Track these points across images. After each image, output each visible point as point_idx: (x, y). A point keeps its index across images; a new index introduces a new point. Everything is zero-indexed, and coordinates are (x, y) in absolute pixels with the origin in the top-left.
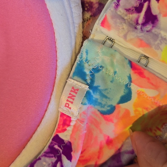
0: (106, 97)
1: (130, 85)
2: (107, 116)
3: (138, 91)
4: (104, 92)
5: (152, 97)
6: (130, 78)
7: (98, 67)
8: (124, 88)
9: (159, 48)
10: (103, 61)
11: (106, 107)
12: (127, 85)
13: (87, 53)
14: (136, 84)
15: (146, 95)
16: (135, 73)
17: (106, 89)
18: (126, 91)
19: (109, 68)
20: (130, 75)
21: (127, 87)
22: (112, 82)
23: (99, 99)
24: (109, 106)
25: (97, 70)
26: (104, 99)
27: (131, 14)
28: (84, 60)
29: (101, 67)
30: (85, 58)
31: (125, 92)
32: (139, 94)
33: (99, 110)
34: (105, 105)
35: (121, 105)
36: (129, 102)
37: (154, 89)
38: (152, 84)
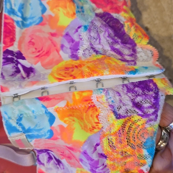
0: (41, 129)
1: (47, 110)
2: (53, 137)
3: (54, 110)
4: (37, 128)
5: (65, 106)
6: (44, 106)
7: (19, 116)
8: (45, 115)
9: (45, 78)
10: (19, 110)
11: (46, 134)
12: (46, 112)
13: (6, 113)
14: (50, 107)
15: (61, 108)
16: (44, 101)
17: (36, 125)
18: (49, 115)
19: (27, 112)
20: (42, 105)
21: (47, 113)
22: (35, 118)
23: (39, 134)
24: (48, 132)
25: (20, 119)
26: (41, 131)
27: (16, 76)
28: (8, 119)
29: (21, 115)
30: (7, 117)
31: (48, 117)
32: (56, 110)
33: (46, 139)
34: (45, 134)
35: (53, 125)
36: (56, 120)
37: (62, 101)
38: (58, 99)
